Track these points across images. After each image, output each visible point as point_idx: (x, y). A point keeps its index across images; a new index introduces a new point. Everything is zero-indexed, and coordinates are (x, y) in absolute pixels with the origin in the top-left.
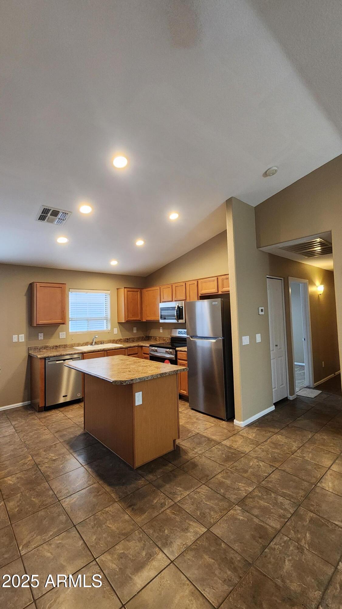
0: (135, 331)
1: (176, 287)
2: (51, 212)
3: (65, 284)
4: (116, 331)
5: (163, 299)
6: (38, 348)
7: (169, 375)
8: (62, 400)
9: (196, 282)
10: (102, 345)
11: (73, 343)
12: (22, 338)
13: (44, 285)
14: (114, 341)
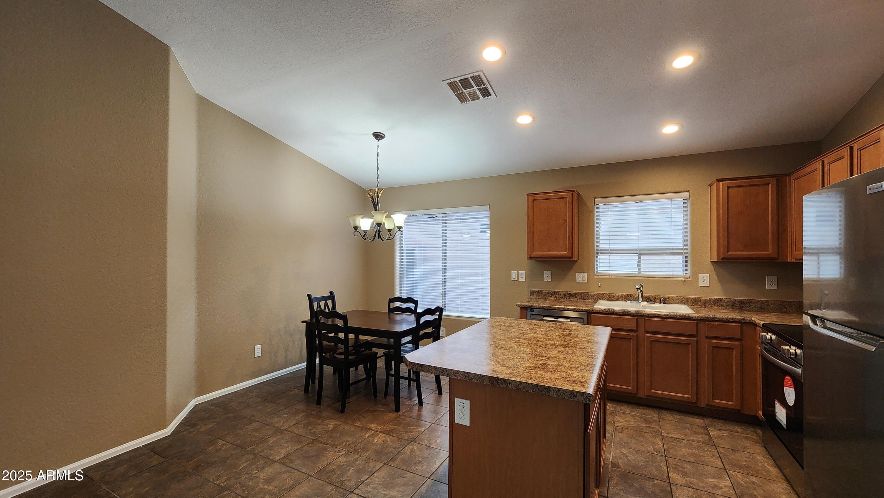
4: (704, 280)
6: (542, 294)
10: (662, 305)
11: (601, 292)
12: (522, 276)
13: (540, 197)
14: (696, 302)
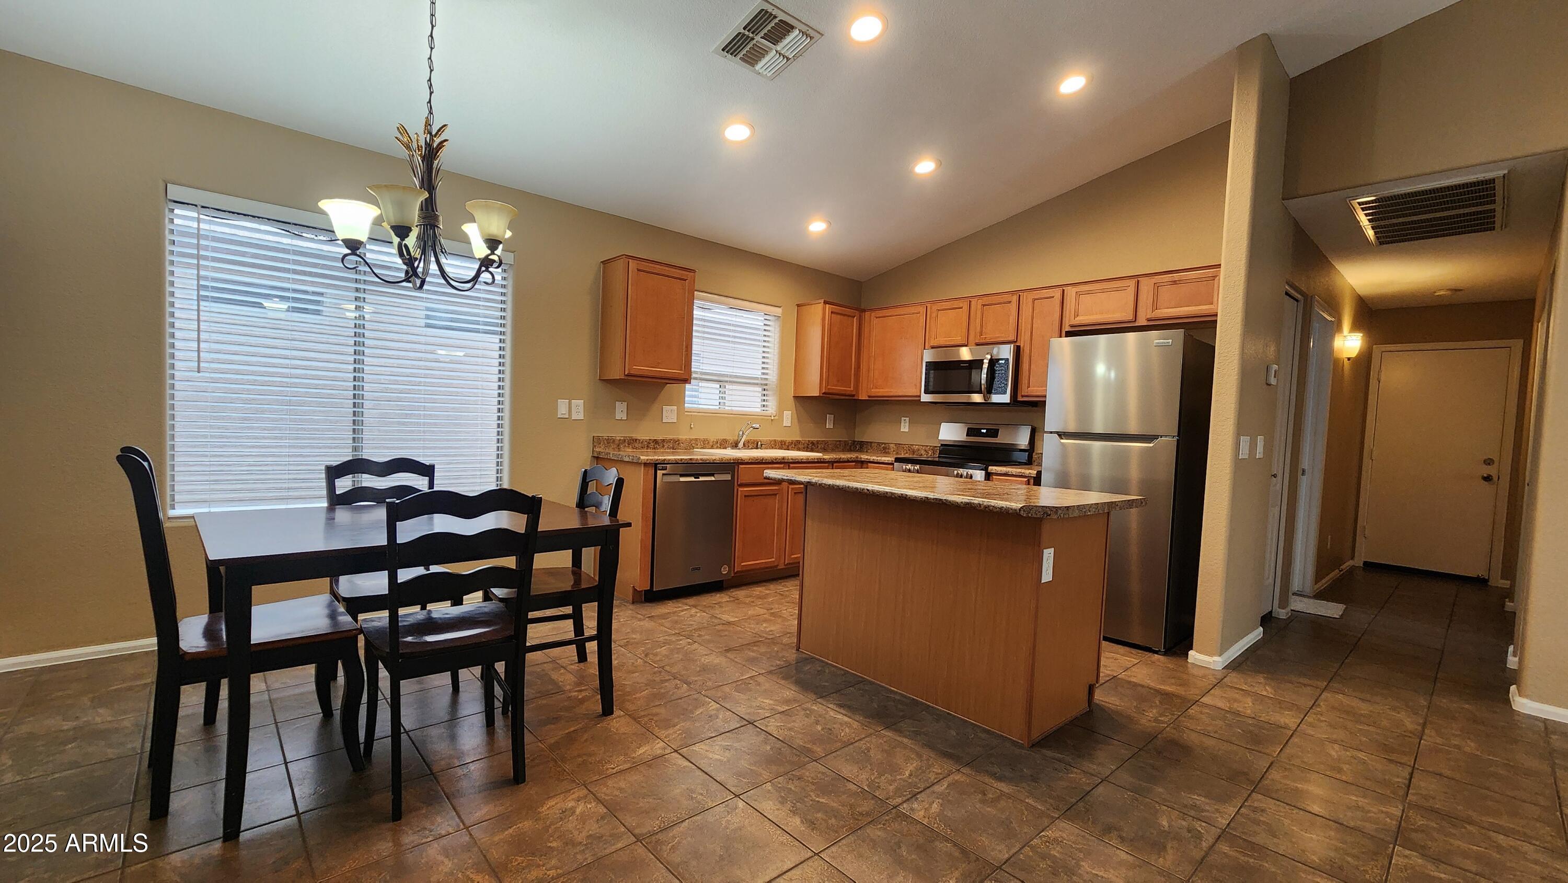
0: (829, 425)
1: (984, 305)
2: (771, 25)
3: (694, 271)
4: (788, 417)
6: (620, 442)
9: (1057, 294)
12: (579, 409)
13: (649, 267)
14: (783, 445)
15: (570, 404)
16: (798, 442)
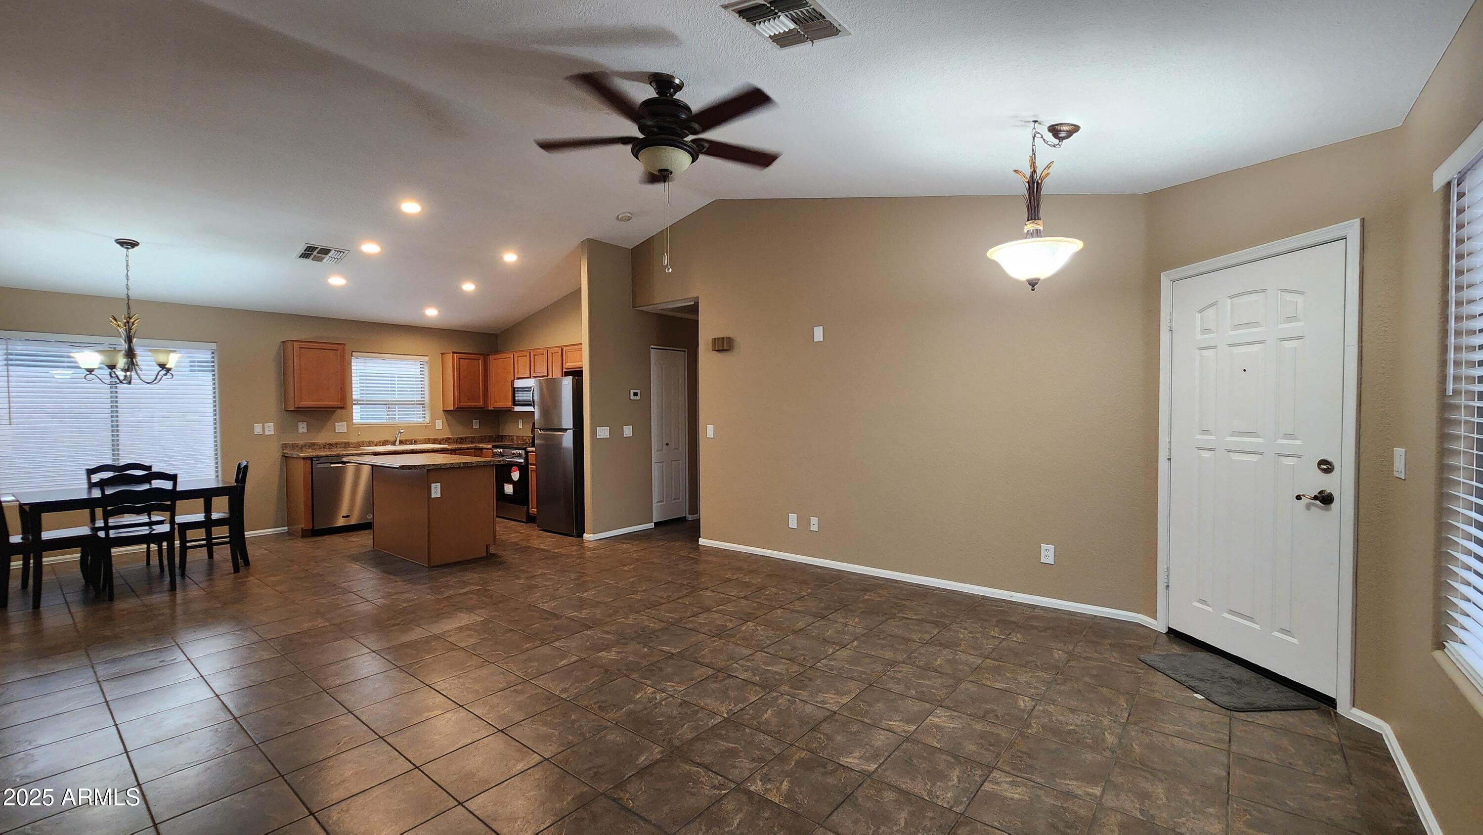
0: (476, 426)
1: (534, 355)
2: (318, 250)
3: (345, 344)
4: (439, 424)
5: (518, 373)
6: (297, 446)
7: (477, 466)
8: (341, 522)
10: (413, 445)
11: (359, 440)
12: (270, 429)
13: (306, 345)
14: (435, 441)
15: (263, 426)
16: (449, 438)
